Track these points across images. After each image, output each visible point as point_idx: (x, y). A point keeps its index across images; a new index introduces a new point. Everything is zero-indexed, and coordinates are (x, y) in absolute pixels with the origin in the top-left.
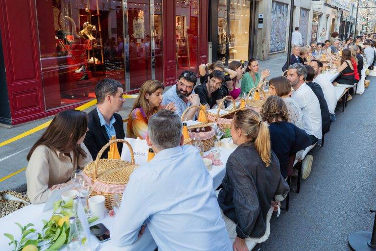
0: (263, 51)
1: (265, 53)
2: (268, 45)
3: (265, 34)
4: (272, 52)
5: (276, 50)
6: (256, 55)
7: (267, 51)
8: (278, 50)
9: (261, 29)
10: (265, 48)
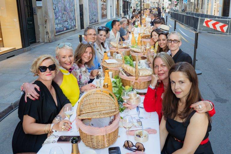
0: (47, 33)
1: (50, 34)
2: (52, 25)
3: (46, 13)
4: (59, 32)
5: (65, 29)
6: (39, 37)
7: (52, 32)
8: (67, 29)
9: (40, 7)
10: (49, 29)
